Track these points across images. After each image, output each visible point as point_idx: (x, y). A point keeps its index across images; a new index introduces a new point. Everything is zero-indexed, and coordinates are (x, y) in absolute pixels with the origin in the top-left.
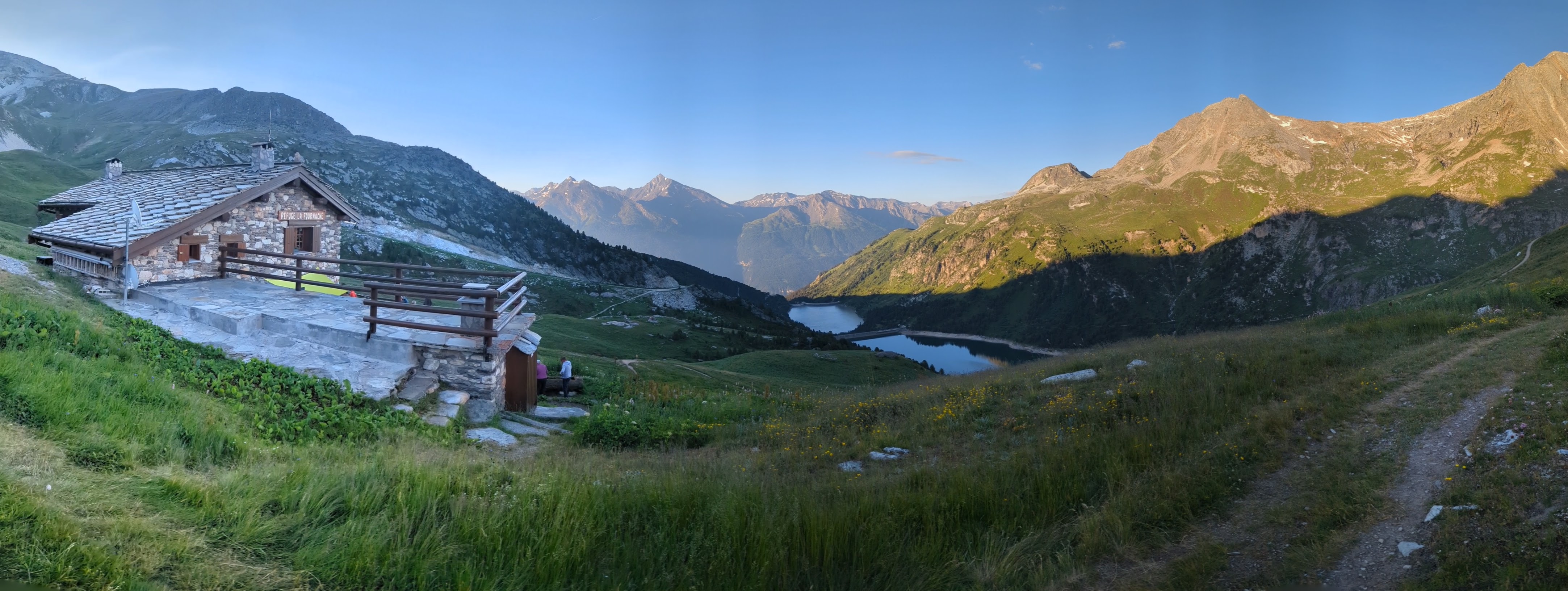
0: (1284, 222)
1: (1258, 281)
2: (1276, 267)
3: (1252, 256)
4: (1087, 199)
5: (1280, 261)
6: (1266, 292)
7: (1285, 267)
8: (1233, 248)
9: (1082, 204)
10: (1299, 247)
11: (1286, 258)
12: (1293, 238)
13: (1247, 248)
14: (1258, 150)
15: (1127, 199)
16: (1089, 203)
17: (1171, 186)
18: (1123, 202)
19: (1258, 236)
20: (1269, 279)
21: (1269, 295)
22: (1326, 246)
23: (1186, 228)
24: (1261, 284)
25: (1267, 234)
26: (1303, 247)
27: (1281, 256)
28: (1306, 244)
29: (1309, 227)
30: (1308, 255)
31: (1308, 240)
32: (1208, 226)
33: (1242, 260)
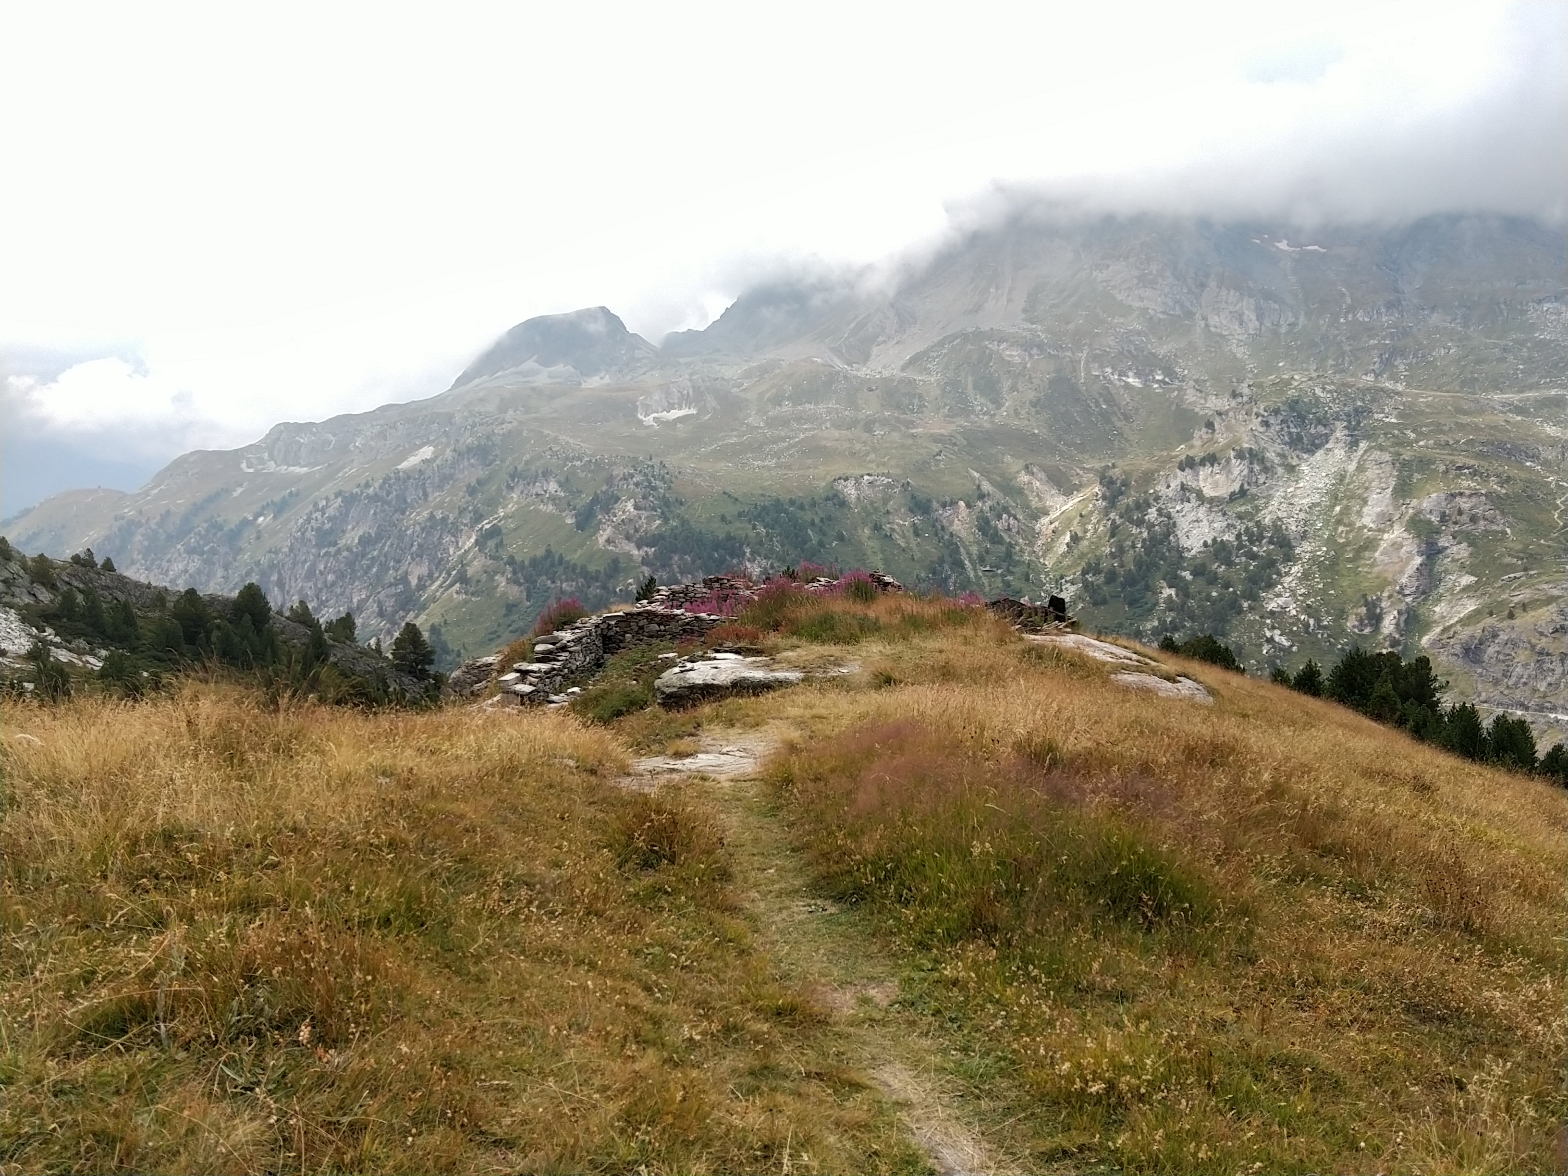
0: (1282, 456)
1: (1240, 611)
2: (1279, 574)
3: (1205, 544)
4: (685, 400)
5: (1290, 558)
6: (1270, 640)
7: (1306, 576)
8: (1140, 523)
9: (675, 414)
10: (1339, 522)
11: (1304, 549)
12: (1316, 498)
13: (1183, 525)
14: (1136, 273)
15: (796, 399)
16: (693, 411)
17: (903, 369)
18: (787, 408)
19: (1208, 492)
20: (1272, 606)
21: (1282, 648)
22: (1430, 522)
23: (985, 473)
24: (1250, 617)
25: (1236, 487)
26: (1351, 524)
27: (1292, 548)
28: (1359, 514)
29: (1361, 468)
30: (1370, 545)
31: (1365, 502)
32: (1043, 469)
33: (1180, 551)
